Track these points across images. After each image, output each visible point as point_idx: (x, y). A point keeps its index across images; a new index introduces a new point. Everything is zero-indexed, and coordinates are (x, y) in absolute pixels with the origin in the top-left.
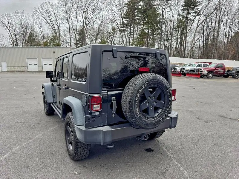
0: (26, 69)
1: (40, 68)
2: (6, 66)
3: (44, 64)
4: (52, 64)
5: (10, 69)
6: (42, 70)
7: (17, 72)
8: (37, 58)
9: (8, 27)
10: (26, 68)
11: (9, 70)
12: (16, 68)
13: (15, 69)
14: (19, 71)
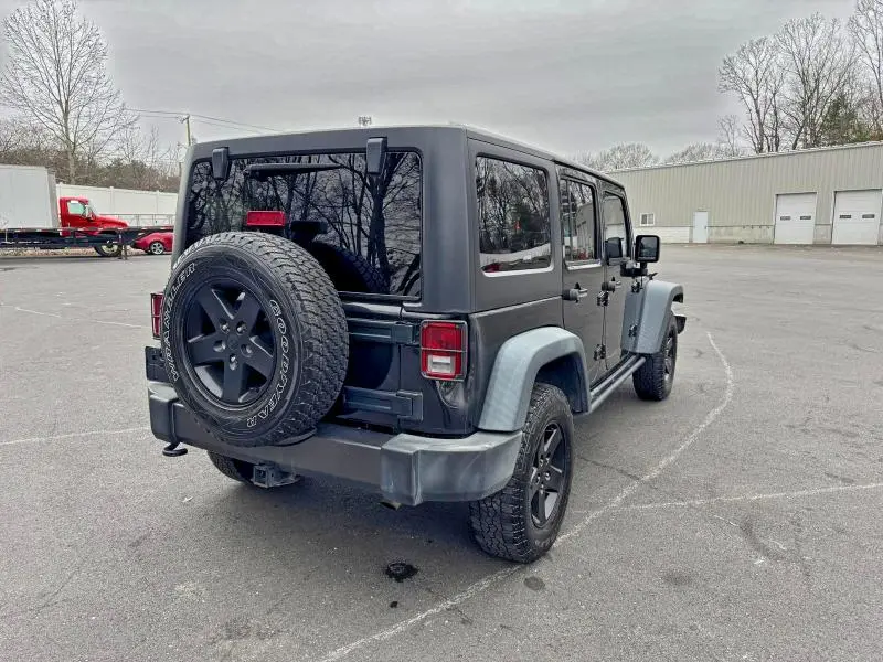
0: (767, 235)
1: (823, 230)
2: (706, 224)
3: (842, 217)
4: (878, 216)
5: (717, 233)
6: (826, 239)
7: (734, 244)
8: (815, 193)
9: (754, 87)
10: (770, 231)
11: (714, 238)
12: (736, 230)
13: (731, 234)
14: (741, 242)
